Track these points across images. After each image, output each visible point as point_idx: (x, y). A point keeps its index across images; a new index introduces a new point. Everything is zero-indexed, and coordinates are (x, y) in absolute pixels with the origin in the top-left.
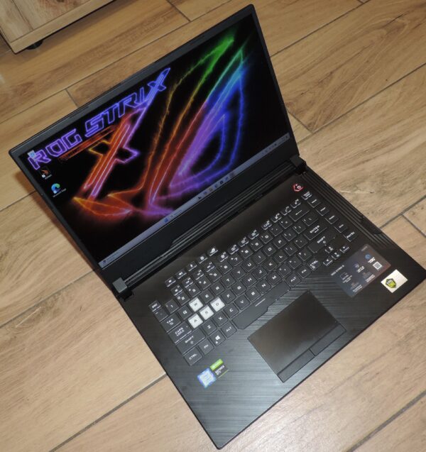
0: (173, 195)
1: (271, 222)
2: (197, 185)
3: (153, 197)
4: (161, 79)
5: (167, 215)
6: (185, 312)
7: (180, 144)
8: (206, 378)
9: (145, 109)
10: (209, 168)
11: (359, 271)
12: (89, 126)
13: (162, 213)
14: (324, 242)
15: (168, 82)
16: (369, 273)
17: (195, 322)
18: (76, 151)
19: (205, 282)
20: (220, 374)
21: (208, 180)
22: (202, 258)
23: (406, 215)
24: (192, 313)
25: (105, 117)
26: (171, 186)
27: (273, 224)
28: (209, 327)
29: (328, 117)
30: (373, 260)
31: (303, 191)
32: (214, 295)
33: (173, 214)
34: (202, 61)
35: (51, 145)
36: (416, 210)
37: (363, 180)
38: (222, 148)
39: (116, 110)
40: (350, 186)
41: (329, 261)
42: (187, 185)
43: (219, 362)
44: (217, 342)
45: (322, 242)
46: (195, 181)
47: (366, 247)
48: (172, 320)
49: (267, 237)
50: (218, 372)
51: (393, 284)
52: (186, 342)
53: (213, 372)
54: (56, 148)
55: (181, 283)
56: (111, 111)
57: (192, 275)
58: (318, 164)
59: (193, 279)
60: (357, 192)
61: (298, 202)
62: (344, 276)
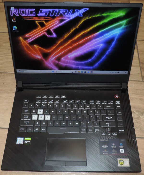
0: (61, 63)
1: (95, 102)
2: (74, 66)
3: (52, 58)
4: (82, 11)
5: (55, 70)
6: (34, 111)
7: (76, 44)
8: (20, 141)
9: (68, 20)
10: (83, 62)
11: (112, 147)
12: (41, 12)
13: (53, 68)
14: (108, 125)
15: (84, 14)
16: (116, 151)
17: (35, 117)
18: (30, 18)
19: (50, 106)
20: (26, 143)
21: (80, 67)
22: (57, 96)
24: (36, 113)
25: (50, 12)
26: (63, 59)
28: (37, 123)
30: (122, 147)
32: (49, 113)
33: (57, 71)
34: (104, 15)
35: (22, 10)
38: (93, 58)
39: (56, 12)
40: (140, 112)
41: (104, 134)
42: (70, 63)
43: (30, 139)
44: (35, 131)
45: (108, 124)
46: (74, 64)
47: (124, 140)
48: (27, 110)
49: (88, 106)
50: (26, 142)
51: (122, 163)
52: (25, 122)
53: (24, 140)
54: (23, 12)
55: (42, 99)
56: (53, 11)
58: (134, 94)
59: (48, 101)
60: (141, 116)
61: (112, 102)
62: (105, 144)
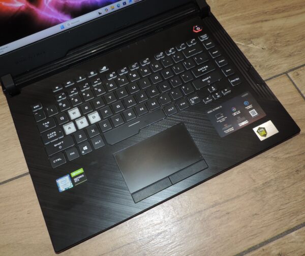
1: (164, 54)
5: (64, 21)
6: (62, 118)
8: (64, 184)
11: (235, 114)
13: (59, 19)
14: (209, 82)
16: (244, 118)
17: (69, 129)
19: (88, 95)
20: (78, 182)
22: (92, 73)
23: (290, 74)
24: (68, 120)
27: (166, 56)
28: (80, 136)
30: (250, 107)
31: (201, 33)
32: (93, 108)
33: (71, 23)
36: (300, 71)
37: (258, 36)
40: (245, 39)
41: (209, 100)
43: (81, 171)
44: (83, 152)
45: (206, 81)
47: (247, 94)
48: (48, 123)
49: (157, 66)
50: (76, 180)
51: (263, 133)
52: (55, 145)
53: (72, 179)
55: (67, 91)
57: (79, 87)
58: (221, 14)
59: (79, 90)
60: (251, 46)
61: (194, 42)
62: (219, 116)
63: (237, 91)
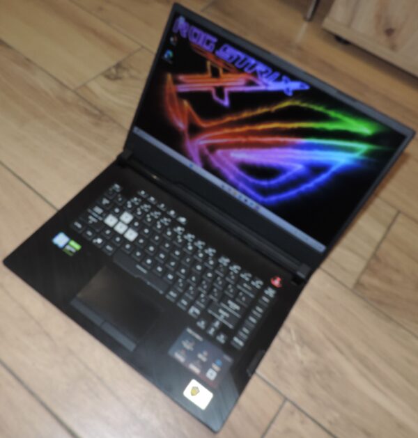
0: (212, 159)
1: (229, 264)
2: (231, 177)
3: (202, 141)
4: (295, 86)
5: (196, 163)
6: (117, 210)
8: (61, 240)
9: (262, 88)
10: (251, 180)
12: (225, 49)
13: (195, 159)
14: (222, 317)
15: (297, 94)
17: (110, 221)
19: (149, 220)
20: (67, 250)
21: (241, 185)
22: (173, 212)
23: (288, 405)
24: (118, 216)
25: (238, 58)
26: (219, 152)
27: (228, 267)
28: (108, 232)
29: (380, 302)
31: (273, 287)
32: (139, 230)
33: (198, 169)
34: (332, 113)
35: (196, 30)
36: (297, 415)
38: (273, 182)
40: (302, 338)
42: (227, 167)
43: (78, 247)
44: (94, 241)
45: (222, 314)
46: (234, 173)
47: (230, 360)
50: (68, 247)
52: (90, 217)
53: (67, 244)
54: (195, 35)
56: (245, 59)
59: (151, 210)
63: (228, 348)
